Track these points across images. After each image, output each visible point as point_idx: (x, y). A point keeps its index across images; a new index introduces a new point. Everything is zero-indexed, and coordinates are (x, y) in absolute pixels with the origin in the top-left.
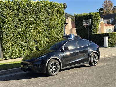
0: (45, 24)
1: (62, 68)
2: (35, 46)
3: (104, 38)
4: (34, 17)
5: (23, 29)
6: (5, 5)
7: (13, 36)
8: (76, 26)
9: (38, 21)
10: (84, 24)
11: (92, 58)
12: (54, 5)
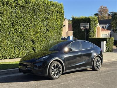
0: (44, 24)
1: (64, 72)
2: (32, 46)
3: (102, 43)
4: (32, 15)
5: (20, 27)
7: (9, 34)
8: (73, 29)
9: (37, 20)
10: (82, 28)
11: (95, 62)
12: (53, 5)
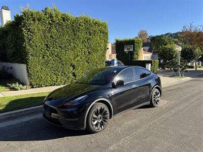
0: (85, 46)
2: (72, 72)
3: (147, 65)
4: (71, 35)
5: (56, 50)
6: (32, 15)
7: (43, 58)
8: (116, 51)
9: (76, 41)
10: (125, 50)
11: (153, 96)
12: (96, 23)
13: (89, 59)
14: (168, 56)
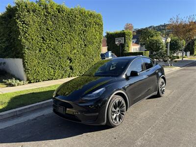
0: (81, 38)
2: (69, 65)
4: (67, 27)
5: (52, 43)
6: (26, 6)
7: (40, 51)
8: (107, 44)
9: (73, 33)
11: (160, 86)
12: (91, 15)
13: (85, 51)
14: (155, 47)
